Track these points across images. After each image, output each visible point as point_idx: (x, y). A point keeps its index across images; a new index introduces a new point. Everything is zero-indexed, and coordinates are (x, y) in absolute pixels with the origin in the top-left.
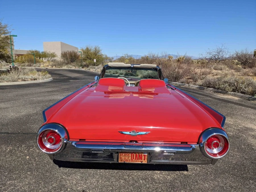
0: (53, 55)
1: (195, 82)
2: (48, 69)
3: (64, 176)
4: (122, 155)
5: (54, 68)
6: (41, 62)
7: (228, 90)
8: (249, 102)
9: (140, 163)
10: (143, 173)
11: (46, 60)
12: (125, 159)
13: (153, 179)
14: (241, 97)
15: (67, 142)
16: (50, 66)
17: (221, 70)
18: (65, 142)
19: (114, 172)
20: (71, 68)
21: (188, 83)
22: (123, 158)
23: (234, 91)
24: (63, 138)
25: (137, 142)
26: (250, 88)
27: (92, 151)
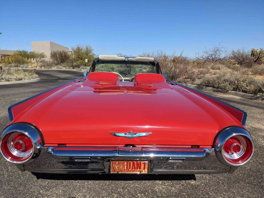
0: (42, 56)
1: (193, 81)
2: (37, 70)
3: (41, 191)
4: (115, 163)
5: (43, 69)
6: (29, 63)
7: (229, 89)
8: (251, 101)
9: (138, 173)
10: (141, 184)
11: (35, 61)
12: (119, 168)
13: (154, 192)
14: (243, 96)
15: (41, 147)
16: (38, 67)
17: (219, 69)
18: (38, 147)
19: (106, 184)
20: (61, 68)
21: (185, 83)
22: (116, 167)
23: (234, 89)
24: (36, 143)
25: (135, 147)
26: (252, 86)
27: (76, 159)
